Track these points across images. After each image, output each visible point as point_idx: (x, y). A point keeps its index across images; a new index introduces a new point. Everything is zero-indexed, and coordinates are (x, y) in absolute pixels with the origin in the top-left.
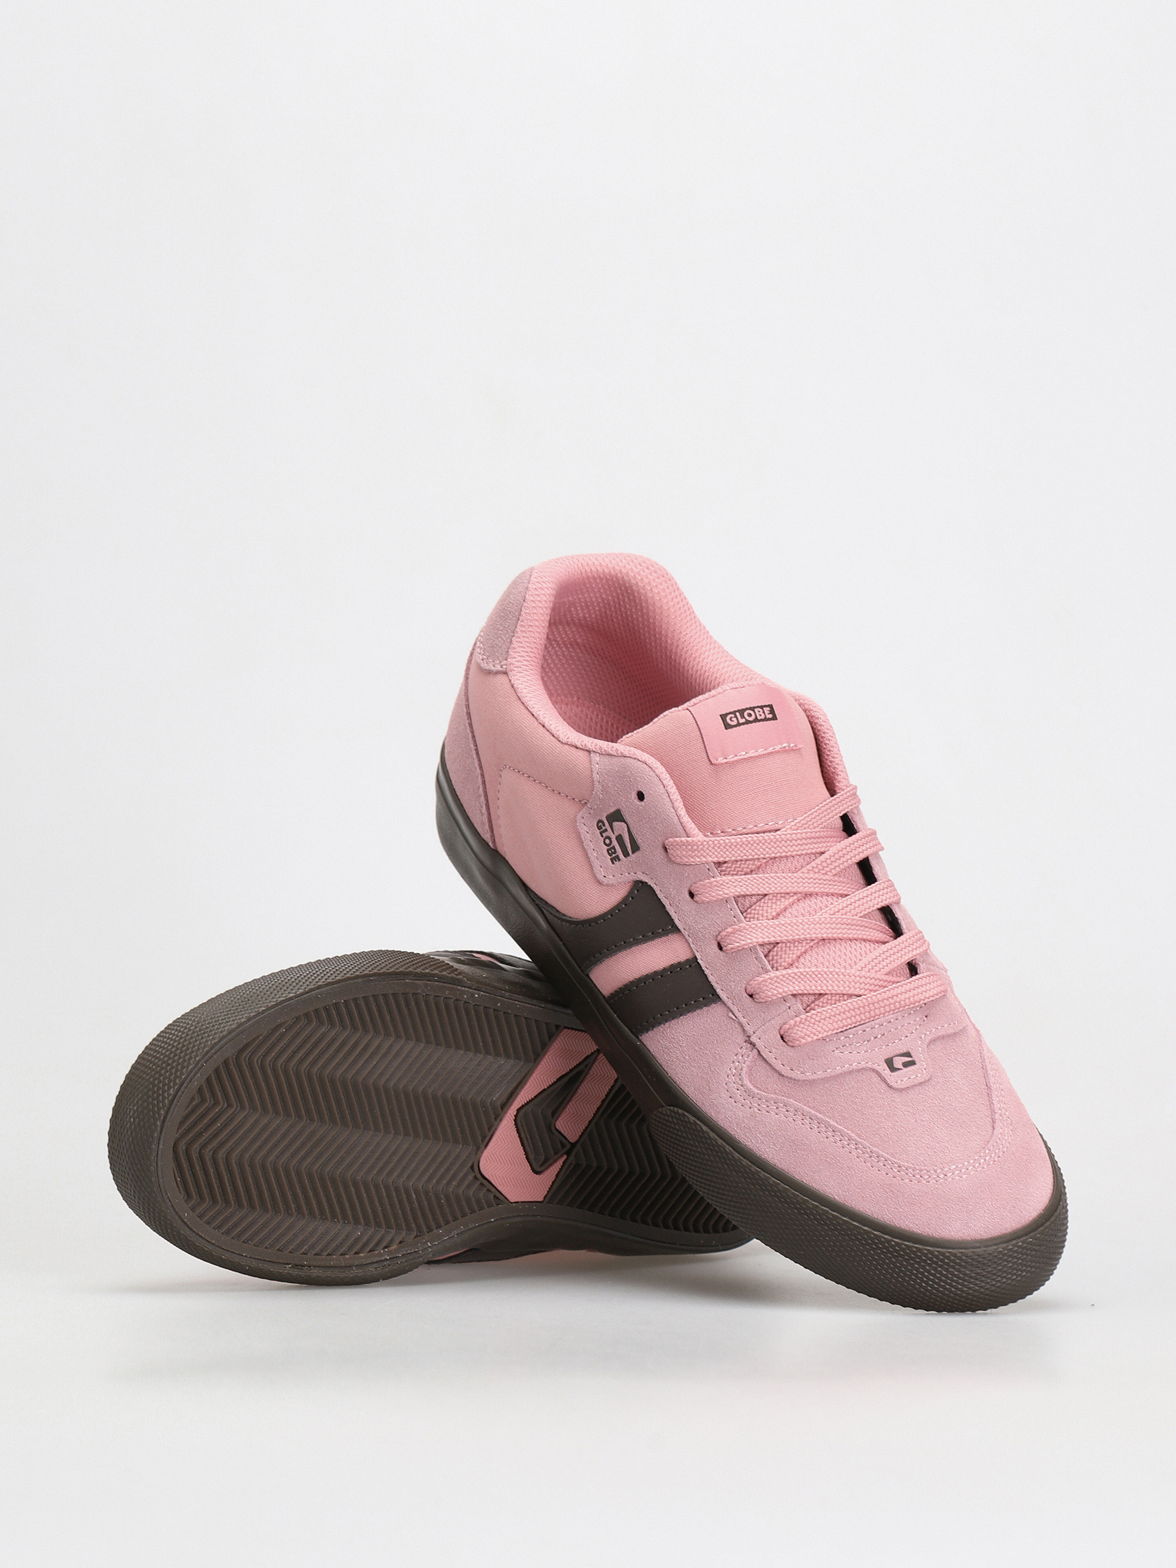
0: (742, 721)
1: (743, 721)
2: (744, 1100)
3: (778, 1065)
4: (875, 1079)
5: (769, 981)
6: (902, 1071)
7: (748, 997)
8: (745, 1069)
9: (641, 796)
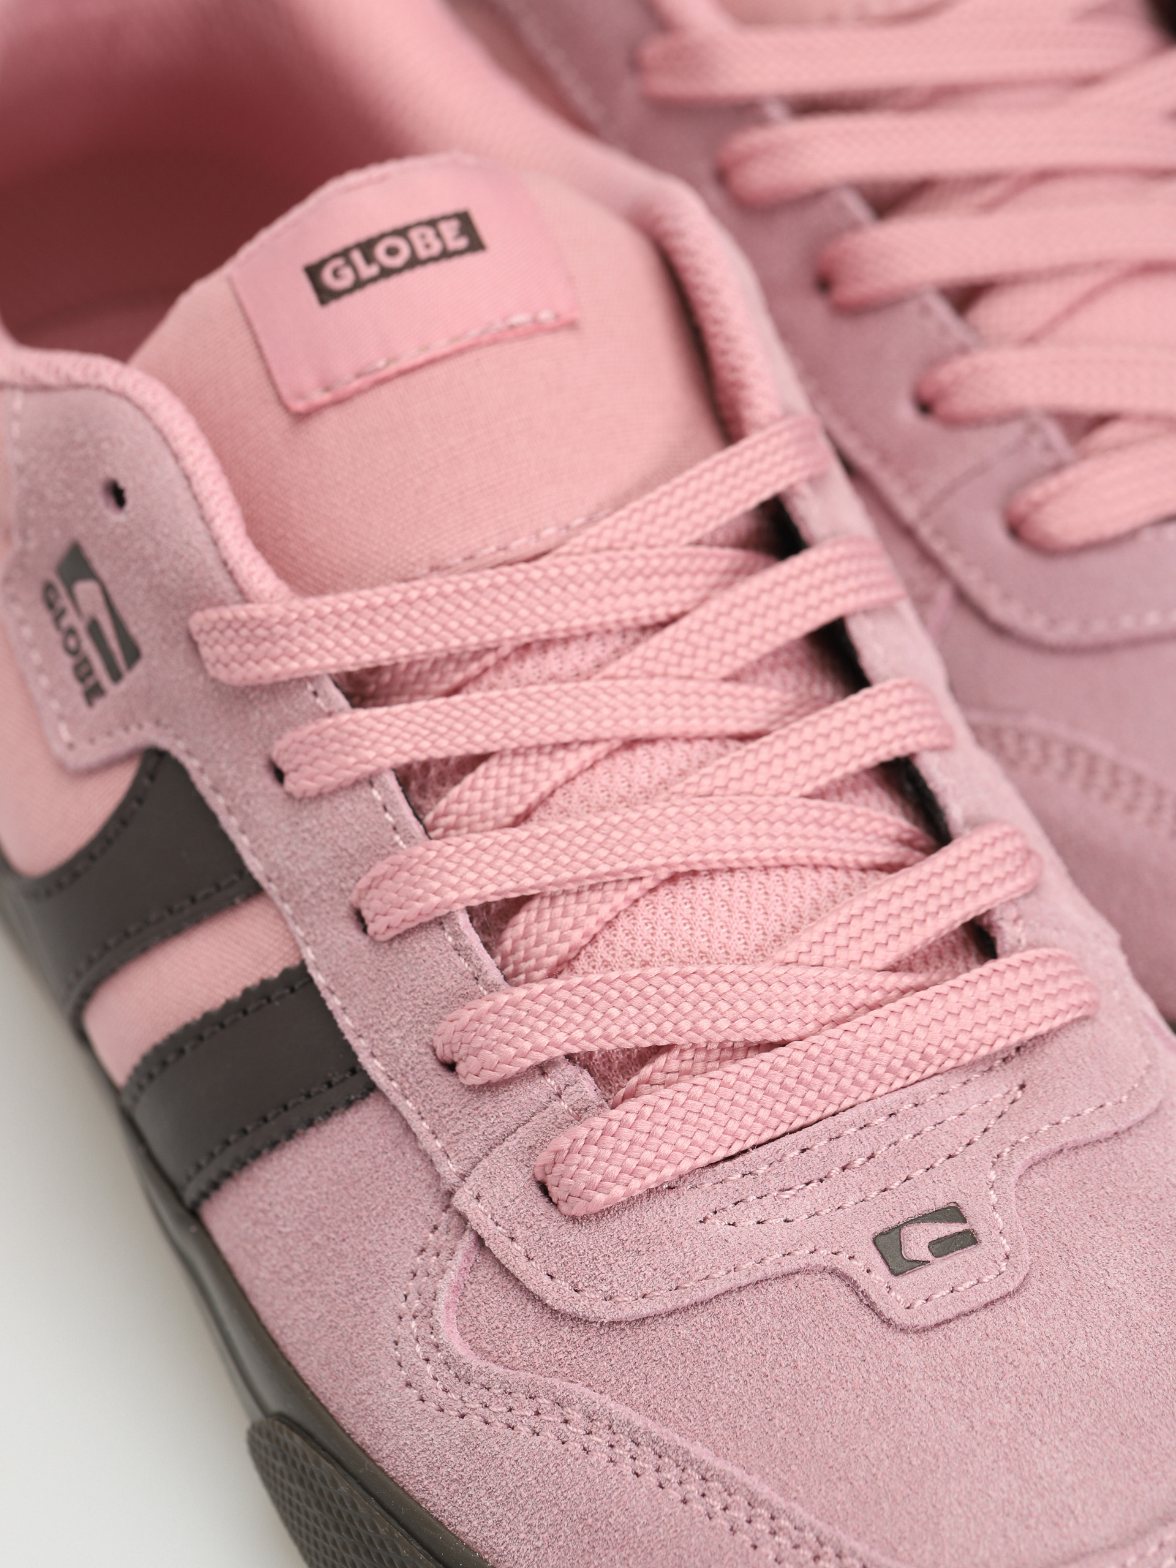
0: (369, 271)
1: (373, 270)
2: (446, 1391)
3: (535, 1277)
4: (841, 1298)
5: (493, 1017)
6: (928, 1269)
7: (441, 1071)
8: (444, 1296)
9: (117, 495)
